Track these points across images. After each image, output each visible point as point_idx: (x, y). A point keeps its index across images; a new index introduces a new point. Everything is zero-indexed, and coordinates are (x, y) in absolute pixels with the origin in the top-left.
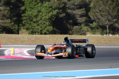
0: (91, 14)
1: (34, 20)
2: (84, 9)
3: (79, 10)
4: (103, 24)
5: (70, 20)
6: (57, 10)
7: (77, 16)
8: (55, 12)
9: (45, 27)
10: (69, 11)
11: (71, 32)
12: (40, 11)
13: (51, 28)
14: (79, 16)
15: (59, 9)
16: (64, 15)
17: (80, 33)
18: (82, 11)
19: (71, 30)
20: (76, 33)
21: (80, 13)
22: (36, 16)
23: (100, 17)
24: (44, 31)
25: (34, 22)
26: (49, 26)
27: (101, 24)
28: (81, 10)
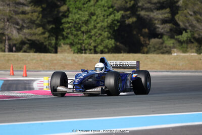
0: (179, 18)
1: (83, 29)
2: (168, 10)
3: (161, 12)
4: (199, 35)
5: (145, 28)
6: (122, 12)
7: (156, 22)
8: (118, 15)
9: (102, 41)
10: (142, 13)
11: (145, 49)
12: (92, 14)
13: (111, 43)
14: (160, 22)
15: (126, 9)
16: (133, 19)
17: (161, 50)
18: (165, 14)
19: (146, 45)
20: (155, 51)
21: (160, 17)
22: (86, 22)
23: (195, 22)
24: (100, 48)
25: (83, 32)
26: (109, 38)
27: (196, 35)
28: (164, 11)
